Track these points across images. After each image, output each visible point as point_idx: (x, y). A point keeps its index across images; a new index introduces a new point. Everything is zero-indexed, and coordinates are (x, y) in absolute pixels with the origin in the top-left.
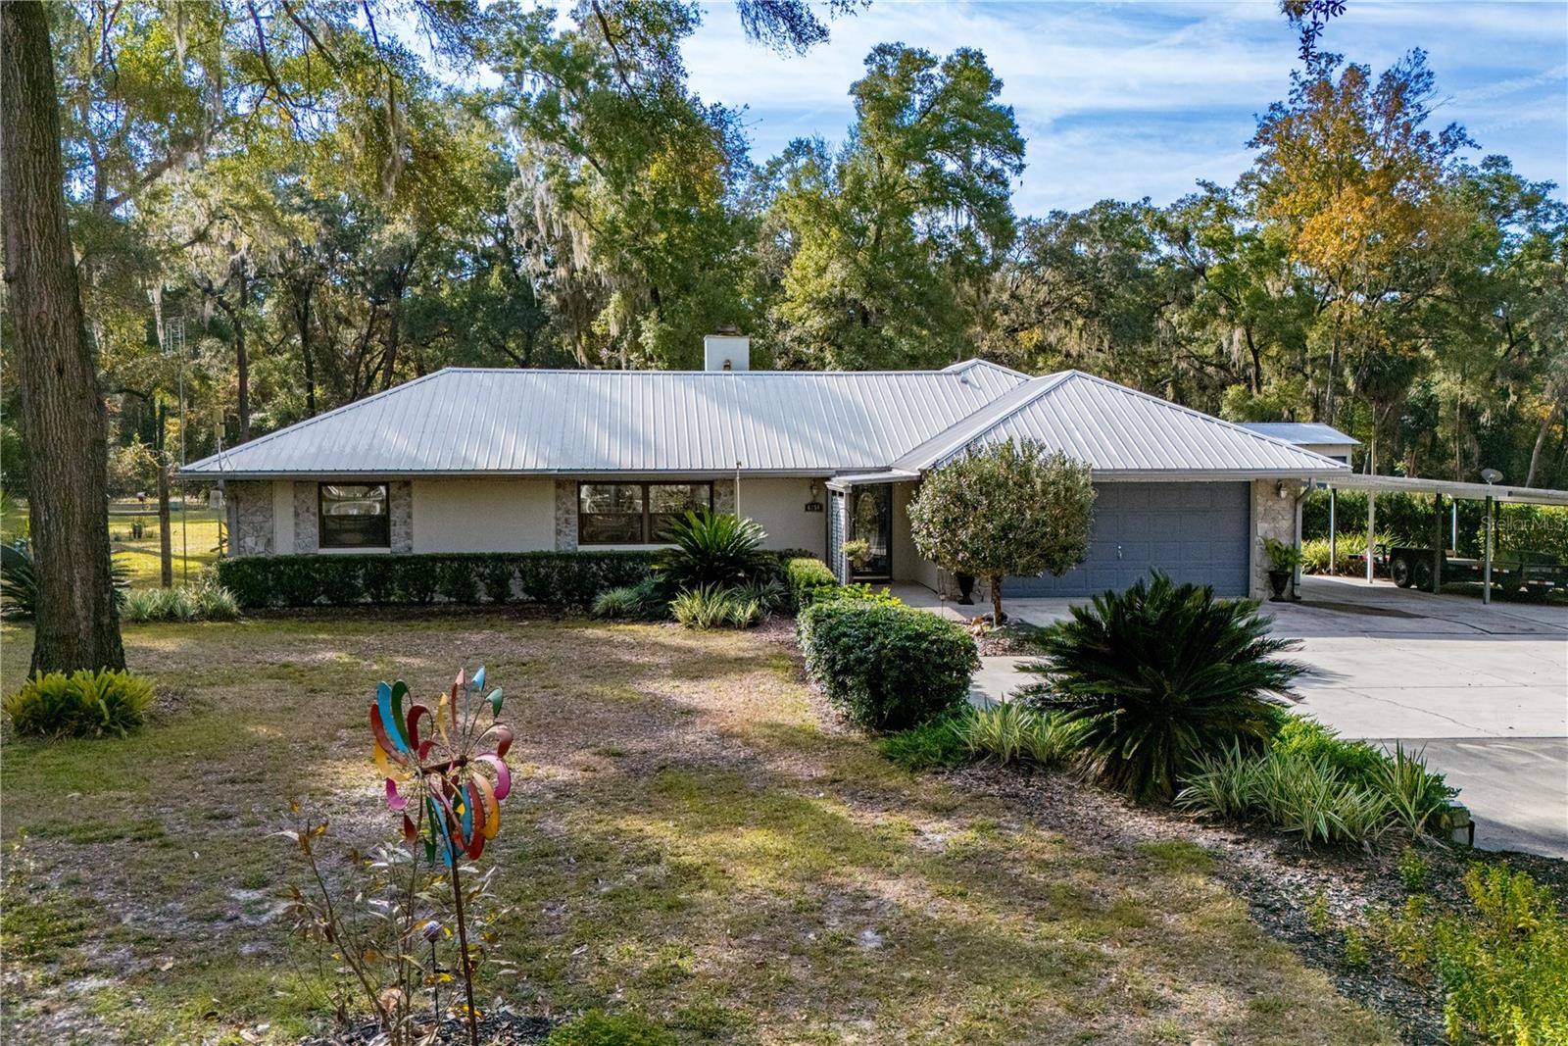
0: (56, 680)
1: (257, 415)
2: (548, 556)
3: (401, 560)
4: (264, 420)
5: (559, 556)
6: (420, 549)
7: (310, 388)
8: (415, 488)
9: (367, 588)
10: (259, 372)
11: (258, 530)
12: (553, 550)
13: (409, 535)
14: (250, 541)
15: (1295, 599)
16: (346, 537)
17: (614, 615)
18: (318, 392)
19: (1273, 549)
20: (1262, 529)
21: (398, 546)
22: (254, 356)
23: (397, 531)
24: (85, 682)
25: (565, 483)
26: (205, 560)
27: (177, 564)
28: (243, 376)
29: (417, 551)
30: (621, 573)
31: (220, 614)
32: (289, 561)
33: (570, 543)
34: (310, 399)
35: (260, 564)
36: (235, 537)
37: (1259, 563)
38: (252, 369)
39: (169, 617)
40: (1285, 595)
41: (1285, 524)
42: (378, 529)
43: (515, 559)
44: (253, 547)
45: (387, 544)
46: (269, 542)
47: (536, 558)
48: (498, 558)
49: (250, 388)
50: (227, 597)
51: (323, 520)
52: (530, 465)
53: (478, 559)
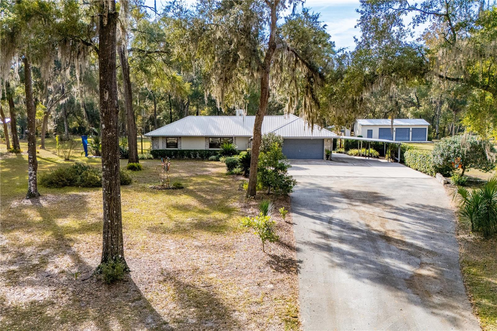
0: (132, 164)
1: (159, 116)
2: (203, 150)
3: (179, 150)
4: (160, 117)
5: (205, 150)
6: (183, 149)
7: (171, 109)
8: (182, 138)
9: (174, 155)
10: (159, 106)
11: (157, 145)
12: (204, 149)
13: (181, 146)
14: (155, 147)
15: (331, 160)
16: (170, 147)
17: (212, 160)
18: (172, 110)
19: (327, 151)
20: (325, 147)
21: (179, 148)
22: (158, 102)
23: (179, 146)
24: (135, 164)
25: (207, 138)
26: (148, 150)
27: (144, 151)
28: (155, 107)
29: (182, 149)
30: (215, 153)
31: (150, 159)
32: (161, 150)
33: (208, 148)
34: (171, 112)
35: (156, 151)
36: (153, 146)
37: (325, 153)
38: (157, 105)
39: (143, 159)
40: (329, 159)
41: (330, 146)
42: (176, 145)
43: (197, 151)
44: (156, 148)
45: (177, 147)
46: (158, 147)
47: (201, 151)
48: (195, 150)
49: (157, 110)
50: (151, 156)
51: (167, 144)
52: (200, 135)
53: (191, 151)
